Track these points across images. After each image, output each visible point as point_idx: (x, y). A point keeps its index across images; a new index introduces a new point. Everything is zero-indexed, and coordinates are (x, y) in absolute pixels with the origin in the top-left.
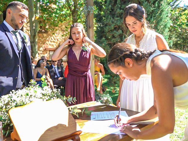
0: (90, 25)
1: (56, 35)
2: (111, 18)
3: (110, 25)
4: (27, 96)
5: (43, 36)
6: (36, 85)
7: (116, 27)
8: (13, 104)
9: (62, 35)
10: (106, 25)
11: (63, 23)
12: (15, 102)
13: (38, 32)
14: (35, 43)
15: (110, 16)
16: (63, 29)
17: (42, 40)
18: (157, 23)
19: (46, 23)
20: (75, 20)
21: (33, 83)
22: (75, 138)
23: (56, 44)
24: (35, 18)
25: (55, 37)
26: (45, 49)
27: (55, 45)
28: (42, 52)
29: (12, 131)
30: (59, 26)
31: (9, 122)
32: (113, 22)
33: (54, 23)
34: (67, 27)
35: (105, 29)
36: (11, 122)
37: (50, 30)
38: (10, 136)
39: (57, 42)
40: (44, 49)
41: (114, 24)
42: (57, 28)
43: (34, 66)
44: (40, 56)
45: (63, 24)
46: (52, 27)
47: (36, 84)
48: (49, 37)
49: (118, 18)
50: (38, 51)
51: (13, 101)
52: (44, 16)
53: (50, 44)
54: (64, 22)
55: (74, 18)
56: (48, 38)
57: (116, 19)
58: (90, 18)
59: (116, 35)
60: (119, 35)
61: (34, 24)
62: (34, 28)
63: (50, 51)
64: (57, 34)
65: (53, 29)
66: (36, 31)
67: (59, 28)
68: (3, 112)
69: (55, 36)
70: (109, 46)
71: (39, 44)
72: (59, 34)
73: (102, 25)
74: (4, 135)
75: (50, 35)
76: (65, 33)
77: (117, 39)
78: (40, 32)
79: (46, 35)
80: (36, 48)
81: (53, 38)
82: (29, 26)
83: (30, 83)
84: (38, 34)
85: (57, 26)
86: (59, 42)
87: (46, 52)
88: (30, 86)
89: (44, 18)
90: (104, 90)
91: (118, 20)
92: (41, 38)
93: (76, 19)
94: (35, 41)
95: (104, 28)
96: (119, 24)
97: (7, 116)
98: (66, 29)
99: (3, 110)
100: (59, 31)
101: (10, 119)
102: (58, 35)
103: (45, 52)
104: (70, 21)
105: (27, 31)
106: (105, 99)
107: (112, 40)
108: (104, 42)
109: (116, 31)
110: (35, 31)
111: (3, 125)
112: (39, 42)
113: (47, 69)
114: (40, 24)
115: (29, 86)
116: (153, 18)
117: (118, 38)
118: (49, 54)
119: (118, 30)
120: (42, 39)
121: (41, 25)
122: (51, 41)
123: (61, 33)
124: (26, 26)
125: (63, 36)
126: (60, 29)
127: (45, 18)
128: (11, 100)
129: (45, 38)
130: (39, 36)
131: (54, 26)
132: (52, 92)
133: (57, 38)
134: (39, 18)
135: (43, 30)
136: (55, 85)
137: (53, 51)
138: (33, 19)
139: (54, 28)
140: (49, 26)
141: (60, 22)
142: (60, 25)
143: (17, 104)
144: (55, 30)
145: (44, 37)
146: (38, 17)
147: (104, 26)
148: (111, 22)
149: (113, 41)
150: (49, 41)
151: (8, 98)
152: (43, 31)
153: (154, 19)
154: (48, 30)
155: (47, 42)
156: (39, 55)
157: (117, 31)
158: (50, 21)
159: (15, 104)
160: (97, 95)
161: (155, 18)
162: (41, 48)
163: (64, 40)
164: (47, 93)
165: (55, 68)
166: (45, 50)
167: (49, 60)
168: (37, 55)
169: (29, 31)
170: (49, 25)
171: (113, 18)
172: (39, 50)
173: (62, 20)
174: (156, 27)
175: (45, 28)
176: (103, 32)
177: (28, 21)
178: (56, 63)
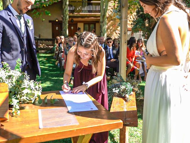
48: (128, 16)
75: (129, 14)
81: (132, 18)
94: (104, 21)
106: (123, 87)
150: (128, 21)
178: (111, 44)
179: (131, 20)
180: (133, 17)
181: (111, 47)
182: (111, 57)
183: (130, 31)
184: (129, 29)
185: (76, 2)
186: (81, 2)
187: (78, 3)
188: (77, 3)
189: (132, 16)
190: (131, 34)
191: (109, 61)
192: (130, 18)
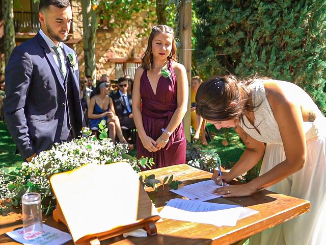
0: (185, 24)
1: (127, 35)
2: (223, 10)
3: (221, 23)
4: (76, 155)
5: (105, 36)
6: (90, 136)
7: (233, 26)
8: (55, 166)
9: (137, 34)
10: (214, 23)
11: (140, 11)
12: (60, 163)
13: (97, 30)
14: (91, 51)
15: (221, 6)
16: (139, 24)
17: (104, 44)
18: (315, 16)
19: (110, 14)
20: (162, 7)
21: (85, 133)
22: (148, 226)
23: (127, 51)
24: (92, 7)
25: (125, 39)
26: (109, 60)
27: (126, 53)
28: (102, 65)
29: (54, 208)
30: (133, 18)
31: (50, 193)
32: (227, 18)
33: (123, 14)
34: (147, 19)
35: (212, 30)
36: (53, 193)
37: (116, 26)
38: (52, 214)
39: (129, 48)
40: (107, 60)
41: (230, 21)
42: (129, 22)
43: (89, 92)
44: (100, 72)
45: (140, 13)
46: (120, 21)
47: (91, 134)
48: (116, 39)
49: (237, 10)
50: (97, 64)
51: (56, 161)
52: (107, 4)
53: (116, 52)
54: (142, 11)
55: (159, 3)
56: (113, 40)
57: (234, 10)
58: (185, 11)
59: (232, 41)
60: (239, 41)
61: (90, 18)
62: (90, 25)
63: (116, 63)
64: (129, 33)
65: (122, 24)
66: (93, 31)
67: (132, 22)
68: (41, 178)
69: (126, 37)
70: (219, 61)
71: (99, 52)
72: (132, 33)
73: (206, 23)
74: (44, 213)
75: (117, 35)
76: (143, 31)
77: (235, 48)
78: (100, 30)
79: (110, 36)
80: (93, 60)
81: (121, 41)
82: (82, 19)
83: (81, 132)
84: (97, 34)
85: (128, 19)
86: (132, 48)
87: (110, 65)
88: (82, 138)
89: (107, 8)
90: (209, 137)
91: (236, 12)
92: (101, 42)
93: (164, 5)
94: (91, 47)
95: (210, 28)
96: (239, 20)
97: (48, 184)
98: (144, 23)
99: (42, 175)
100: (133, 27)
101: (51, 190)
102: (130, 35)
103: (108, 66)
104: (151, 10)
105: (79, 29)
106: (208, 157)
107: (225, 51)
108: (210, 53)
109: (233, 34)
110: (91, 31)
111: (42, 198)
112: (99, 49)
113: (111, 99)
114: (100, 16)
115: (80, 138)
116: (307, 7)
117: (237, 47)
118: (115, 68)
119: (237, 31)
120: (103, 42)
121: (102, 18)
122: (118, 47)
123: (136, 32)
124: (77, 21)
125: (138, 36)
126: (134, 24)
127: (108, 6)
128: (54, 160)
129: (109, 41)
130: (98, 38)
131: (124, 19)
132: (115, 147)
133: (129, 40)
134: (98, 6)
135: (105, 25)
136: (124, 127)
137: (121, 63)
138: (89, 9)
139: (125, 23)
140: (114, 19)
141: (134, 11)
142: (135, 17)
143: (61, 165)
144: (125, 26)
145: (106, 39)
146: (96, 6)
147: (211, 25)
148: (223, 17)
149: (228, 52)
150: (116, 46)
151: (49, 156)
152: (106, 28)
153: (308, 9)
154: (113, 27)
155: (112, 48)
156: (98, 71)
157: (235, 34)
158: (117, 10)
159: (59, 166)
160: (195, 149)
161: (311, 6)
162: (102, 58)
163: (140, 43)
164: (107, 150)
165: (123, 97)
166: (109, 62)
167: (115, 80)
168: (95, 72)
169: (82, 29)
170: (115, 17)
171: (228, 9)
172: (98, 62)
173: (139, 8)
174: (313, 25)
175: (108, 24)
176: (209, 35)
177: (80, 11)
178: (126, 88)
179: (120, 45)
180: (123, 40)
181: (126, 95)
182: (127, 110)
183: (120, 65)
184: (118, 61)
185: (21, 12)
186: (29, 13)
187: (25, 14)
188: (22, 15)
189: (121, 39)
190: (121, 69)
191: (126, 118)
192: (119, 42)
